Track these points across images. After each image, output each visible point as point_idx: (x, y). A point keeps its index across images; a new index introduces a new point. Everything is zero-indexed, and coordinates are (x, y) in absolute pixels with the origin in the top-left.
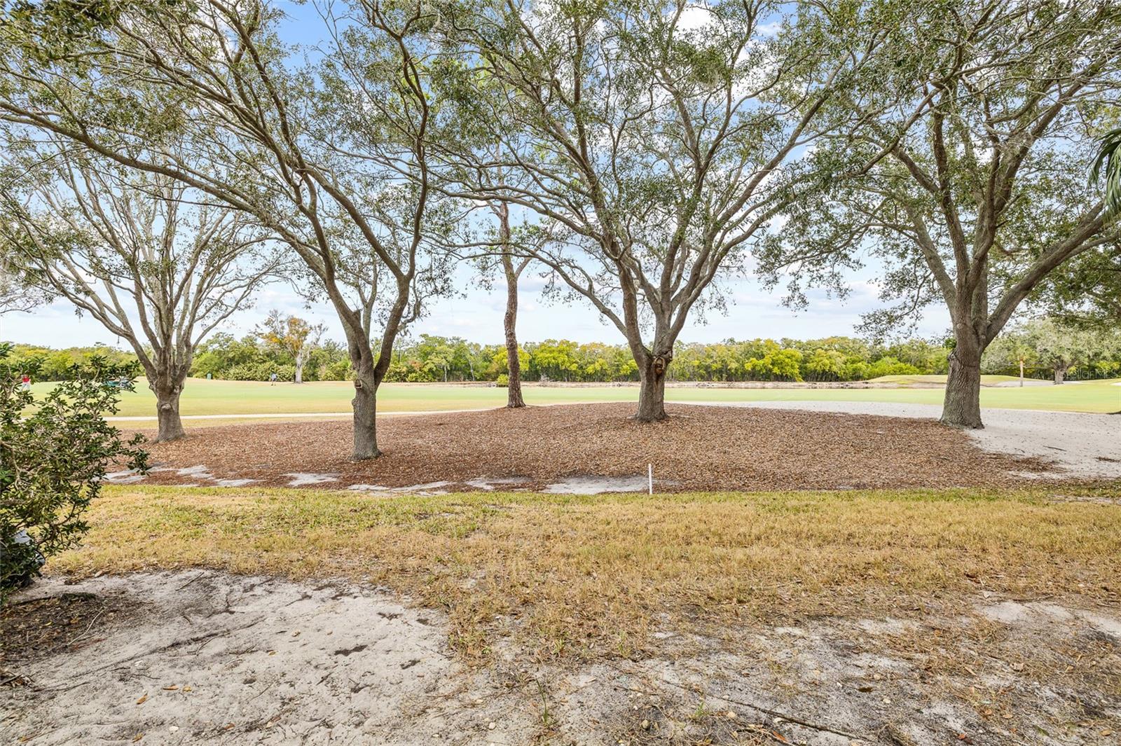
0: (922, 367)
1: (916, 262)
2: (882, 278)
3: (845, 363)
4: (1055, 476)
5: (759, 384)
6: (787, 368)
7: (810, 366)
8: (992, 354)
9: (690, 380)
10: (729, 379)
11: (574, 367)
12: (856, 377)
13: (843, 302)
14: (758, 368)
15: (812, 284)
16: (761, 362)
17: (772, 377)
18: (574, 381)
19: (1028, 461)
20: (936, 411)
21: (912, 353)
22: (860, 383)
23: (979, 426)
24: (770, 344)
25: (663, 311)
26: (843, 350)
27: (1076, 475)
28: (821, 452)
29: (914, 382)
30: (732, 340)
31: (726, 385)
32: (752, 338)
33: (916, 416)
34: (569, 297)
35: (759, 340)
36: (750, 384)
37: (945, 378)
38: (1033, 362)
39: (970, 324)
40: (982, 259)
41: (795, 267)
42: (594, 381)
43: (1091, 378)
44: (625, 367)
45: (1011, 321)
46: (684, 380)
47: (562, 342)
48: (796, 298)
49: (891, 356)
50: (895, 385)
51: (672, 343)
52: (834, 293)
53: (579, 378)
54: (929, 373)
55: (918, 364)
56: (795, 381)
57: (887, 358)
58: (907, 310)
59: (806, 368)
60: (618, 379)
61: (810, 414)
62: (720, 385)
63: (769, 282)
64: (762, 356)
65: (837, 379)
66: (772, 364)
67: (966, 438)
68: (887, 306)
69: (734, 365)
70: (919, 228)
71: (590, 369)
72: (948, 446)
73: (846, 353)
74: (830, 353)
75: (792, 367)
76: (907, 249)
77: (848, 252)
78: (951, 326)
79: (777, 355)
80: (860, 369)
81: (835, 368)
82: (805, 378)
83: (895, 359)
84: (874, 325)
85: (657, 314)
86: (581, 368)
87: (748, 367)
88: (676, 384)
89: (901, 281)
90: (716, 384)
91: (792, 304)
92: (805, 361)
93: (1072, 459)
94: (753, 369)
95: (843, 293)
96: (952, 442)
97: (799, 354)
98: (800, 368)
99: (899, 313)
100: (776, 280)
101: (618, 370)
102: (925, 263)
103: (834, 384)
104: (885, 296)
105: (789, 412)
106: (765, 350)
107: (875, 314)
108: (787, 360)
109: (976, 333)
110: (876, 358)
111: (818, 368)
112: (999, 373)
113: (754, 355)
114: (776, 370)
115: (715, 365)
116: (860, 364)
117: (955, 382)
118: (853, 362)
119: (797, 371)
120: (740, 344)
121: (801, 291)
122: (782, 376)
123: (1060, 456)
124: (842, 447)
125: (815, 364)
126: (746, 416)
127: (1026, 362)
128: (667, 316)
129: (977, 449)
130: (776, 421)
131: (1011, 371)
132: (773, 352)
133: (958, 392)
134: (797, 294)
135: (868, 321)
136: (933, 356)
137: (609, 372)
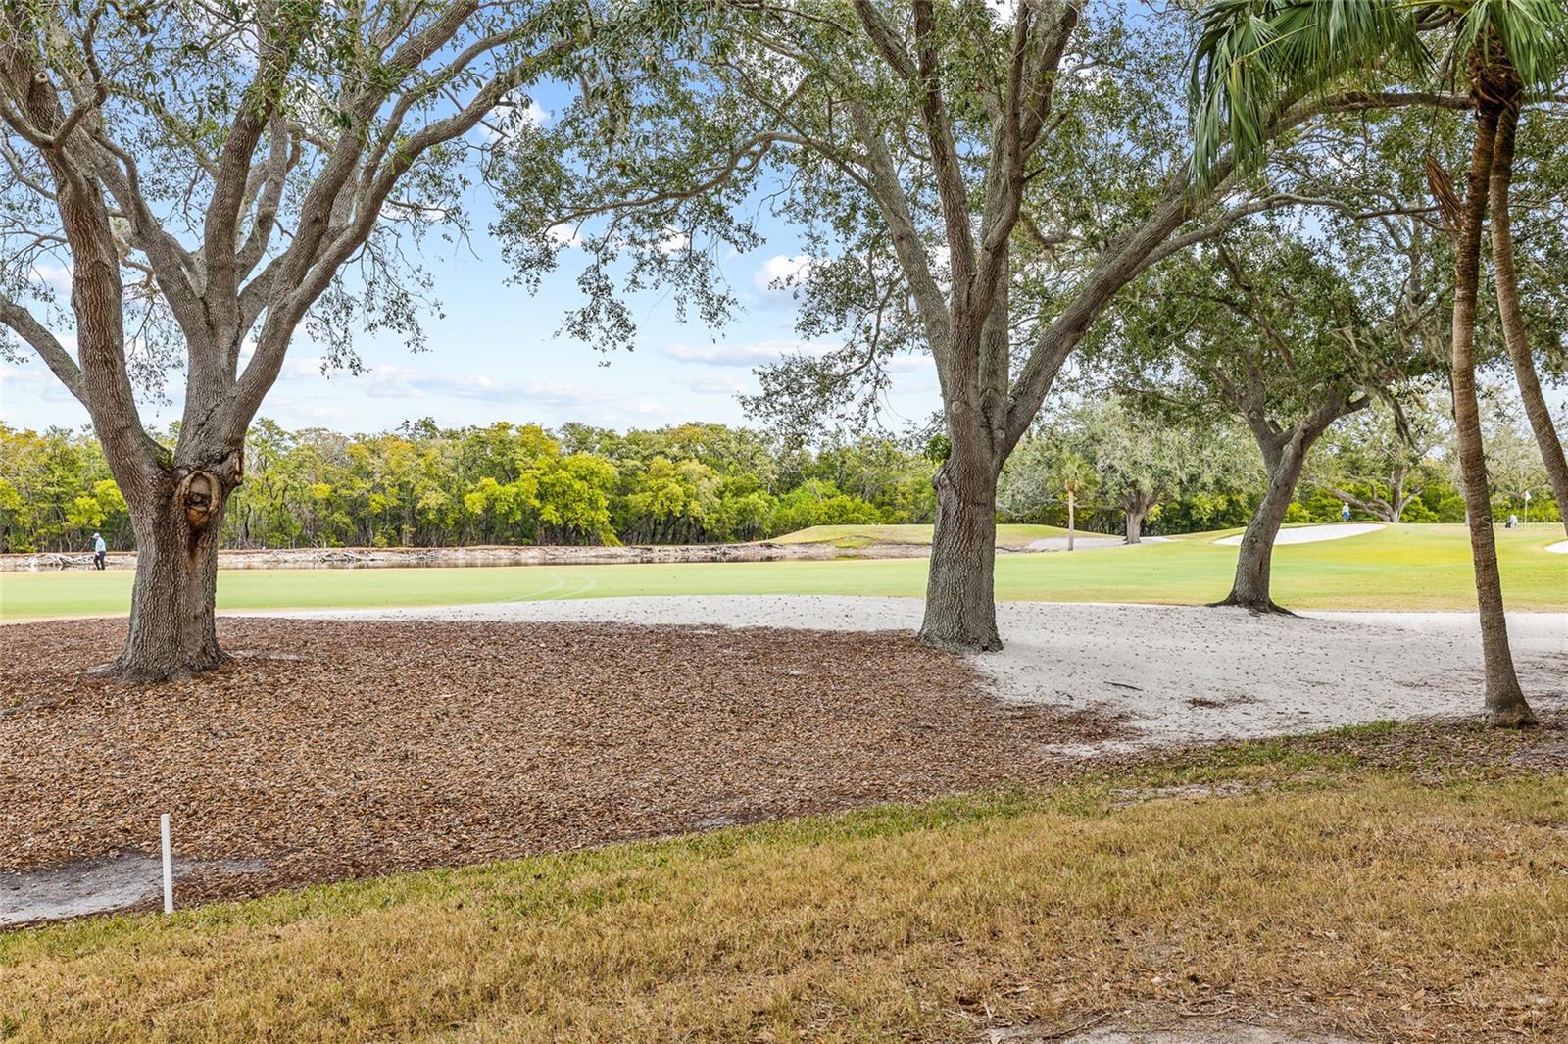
0: (886, 506)
1: (874, 243)
2: (802, 277)
3: (720, 495)
4: (1123, 748)
5: (504, 553)
6: (580, 507)
7: (638, 500)
8: (1016, 481)
9: (302, 542)
10: (421, 539)
12: (747, 533)
13: (716, 333)
14: (501, 508)
15: (642, 277)
16: (510, 489)
17: (540, 532)
19: (1078, 719)
20: (909, 614)
21: (866, 469)
22: (754, 547)
23: (994, 644)
24: (534, 440)
25: (211, 326)
26: (715, 460)
27: (1156, 740)
28: (658, 734)
29: (872, 542)
30: (428, 425)
31: (412, 558)
32: (484, 423)
33: (871, 628)
35: (504, 427)
36: (480, 553)
37: (927, 532)
39: (976, 403)
40: (999, 251)
41: (598, 225)
43: (1184, 531)
44: (83, 502)
45: (1052, 400)
46: (283, 545)
48: (602, 315)
49: (822, 477)
50: (830, 550)
51: (243, 427)
52: (694, 308)
54: (900, 521)
55: (879, 498)
56: (598, 543)
57: (814, 483)
58: (856, 363)
59: (625, 507)
60: (58, 543)
61: (634, 633)
62: (396, 558)
63: (528, 263)
64: (512, 474)
65: (702, 536)
66: (541, 496)
67: (969, 674)
69: (433, 499)
70: (877, 160)
72: (934, 695)
73: (722, 468)
75: (592, 504)
76: (854, 208)
77: (725, 202)
78: (939, 405)
79: (553, 469)
80: (755, 511)
81: (695, 508)
82: (624, 537)
83: (830, 486)
84: (786, 398)
85: (191, 335)
87: (475, 503)
88: (258, 558)
89: (842, 289)
90: (381, 556)
91: (593, 329)
92: (624, 489)
93: (1148, 706)
94: (489, 509)
95: (715, 309)
96: (942, 686)
97: (610, 469)
98: (612, 507)
99: (839, 368)
100: (546, 260)
101: (59, 514)
102: (891, 248)
103: (696, 550)
104: (809, 325)
105: (582, 630)
106: (520, 456)
107: (787, 371)
108: (578, 485)
109: (988, 425)
110: (790, 481)
111: (656, 507)
112: (1033, 520)
113: (492, 469)
114: (550, 513)
115: (379, 497)
116: (753, 497)
117: (948, 541)
118: (739, 492)
119: (603, 516)
120: (452, 435)
121: (616, 295)
122: (565, 529)
123: (1134, 703)
124: (710, 716)
125: (648, 497)
126: (465, 647)
127: (1079, 494)
128: (225, 343)
129: (990, 700)
130: (547, 656)
131: (1053, 517)
132: (543, 461)
133: (953, 563)
134: (604, 302)
135: (774, 387)
136: (908, 479)
137: (24, 520)
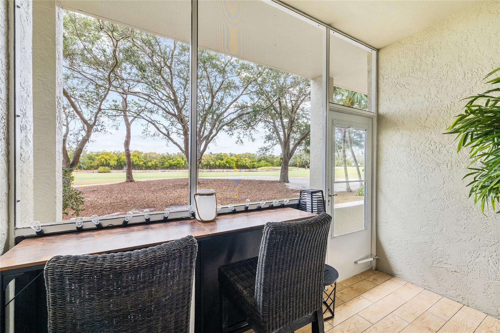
0: (273, 164)
1: (273, 133)
2: (264, 136)
3: (250, 162)
5: (222, 170)
6: (231, 164)
7: (239, 163)
8: (291, 162)
10: (210, 168)
11: (141, 163)
12: (254, 168)
13: (253, 143)
14: (221, 164)
15: (244, 136)
16: (222, 162)
18: (141, 169)
20: (278, 178)
21: (270, 159)
22: (255, 170)
23: (288, 182)
24: (226, 155)
26: (249, 158)
28: (250, 192)
29: (271, 169)
30: (211, 153)
31: (209, 171)
32: (219, 153)
33: (273, 180)
34: (154, 135)
35: (222, 153)
36: (218, 170)
37: (280, 168)
38: (301, 162)
39: (286, 153)
40: (289, 135)
41: (239, 130)
42: (151, 169)
44: (166, 163)
45: (296, 151)
47: (135, 151)
48: (239, 141)
49: (264, 160)
50: (265, 170)
51: (202, 156)
52: (251, 140)
53: (144, 168)
54: (274, 166)
56: (234, 169)
58: (270, 147)
59: (237, 164)
60: (163, 168)
61: (244, 180)
62: (207, 171)
63: (230, 135)
64: (222, 160)
65: (248, 168)
66: (226, 163)
67: (285, 186)
68: (266, 145)
69: (212, 163)
70: (274, 123)
71: (150, 164)
72: (281, 188)
73: (251, 159)
74: (245, 159)
75: (233, 164)
76: (271, 129)
77: (255, 127)
78: (281, 152)
79: (228, 159)
80: (255, 165)
81: (247, 164)
82: (237, 168)
83: (265, 161)
84: (262, 151)
86: (145, 163)
87: (217, 163)
89: (269, 138)
90: (205, 170)
91: (238, 143)
92: (237, 162)
94: (219, 164)
95: (253, 140)
97: (235, 159)
98: (236, 164)
99: (268, 148)
100: (233, 134)
101: (163, 165)
102: (275, 133)
103: (247, 170)
104: (265, 142)
105: (238, 180)
106: (223, 157)
107: (262, 148)
108: (231, 161)
109: (287, 156)
110: (260, 161)
111: (242, 164)
112: (293, 166)
113: (220, 159)
114: (228, 165)
115: (205, 163)
116: (254, 163)
117: (283, 169)
119: (235, 165)
120: (214, 154)
122: (229, 167)
124: (255, 190)
126: (225, 182)
127: (299, 163)
128: (199, 146)
129: (288, 188)
130: (235, 183)
131: (295, 165)
133: (283, 172)
134: (240, 139)
135: (260, 150)
136: (276, 160)
137: (159, 165)
